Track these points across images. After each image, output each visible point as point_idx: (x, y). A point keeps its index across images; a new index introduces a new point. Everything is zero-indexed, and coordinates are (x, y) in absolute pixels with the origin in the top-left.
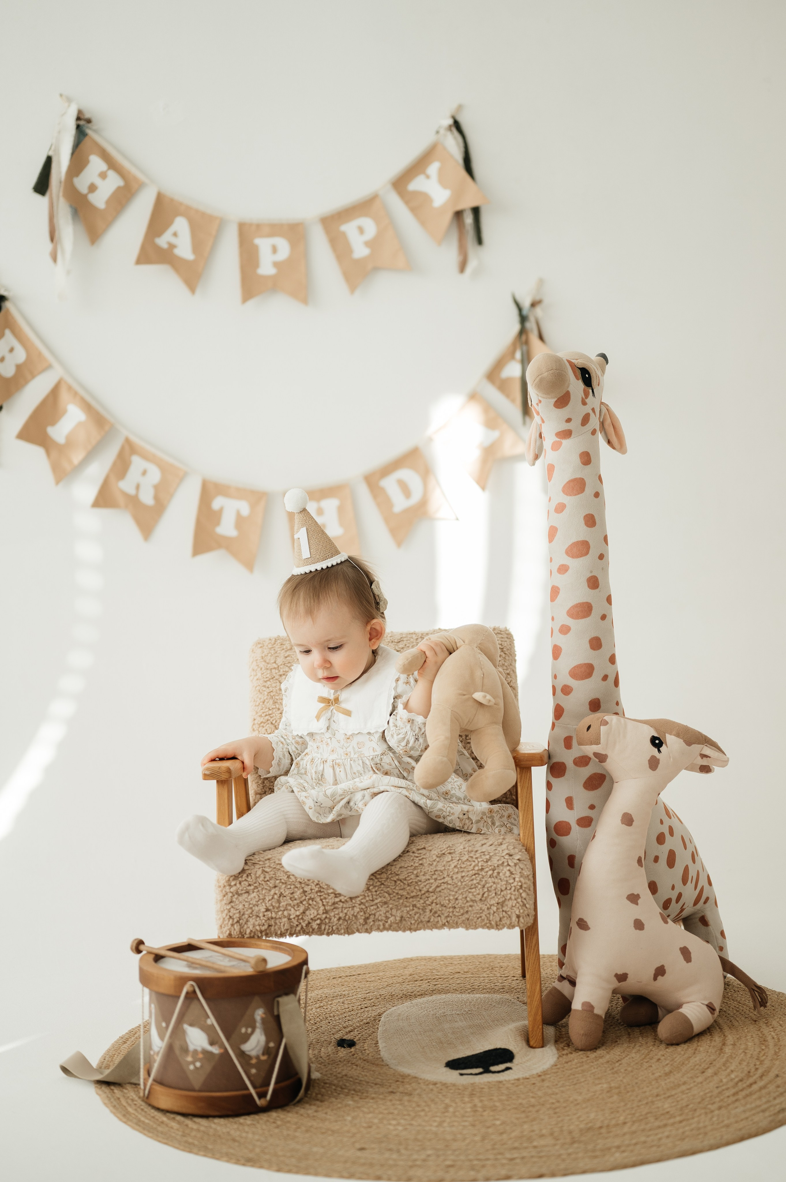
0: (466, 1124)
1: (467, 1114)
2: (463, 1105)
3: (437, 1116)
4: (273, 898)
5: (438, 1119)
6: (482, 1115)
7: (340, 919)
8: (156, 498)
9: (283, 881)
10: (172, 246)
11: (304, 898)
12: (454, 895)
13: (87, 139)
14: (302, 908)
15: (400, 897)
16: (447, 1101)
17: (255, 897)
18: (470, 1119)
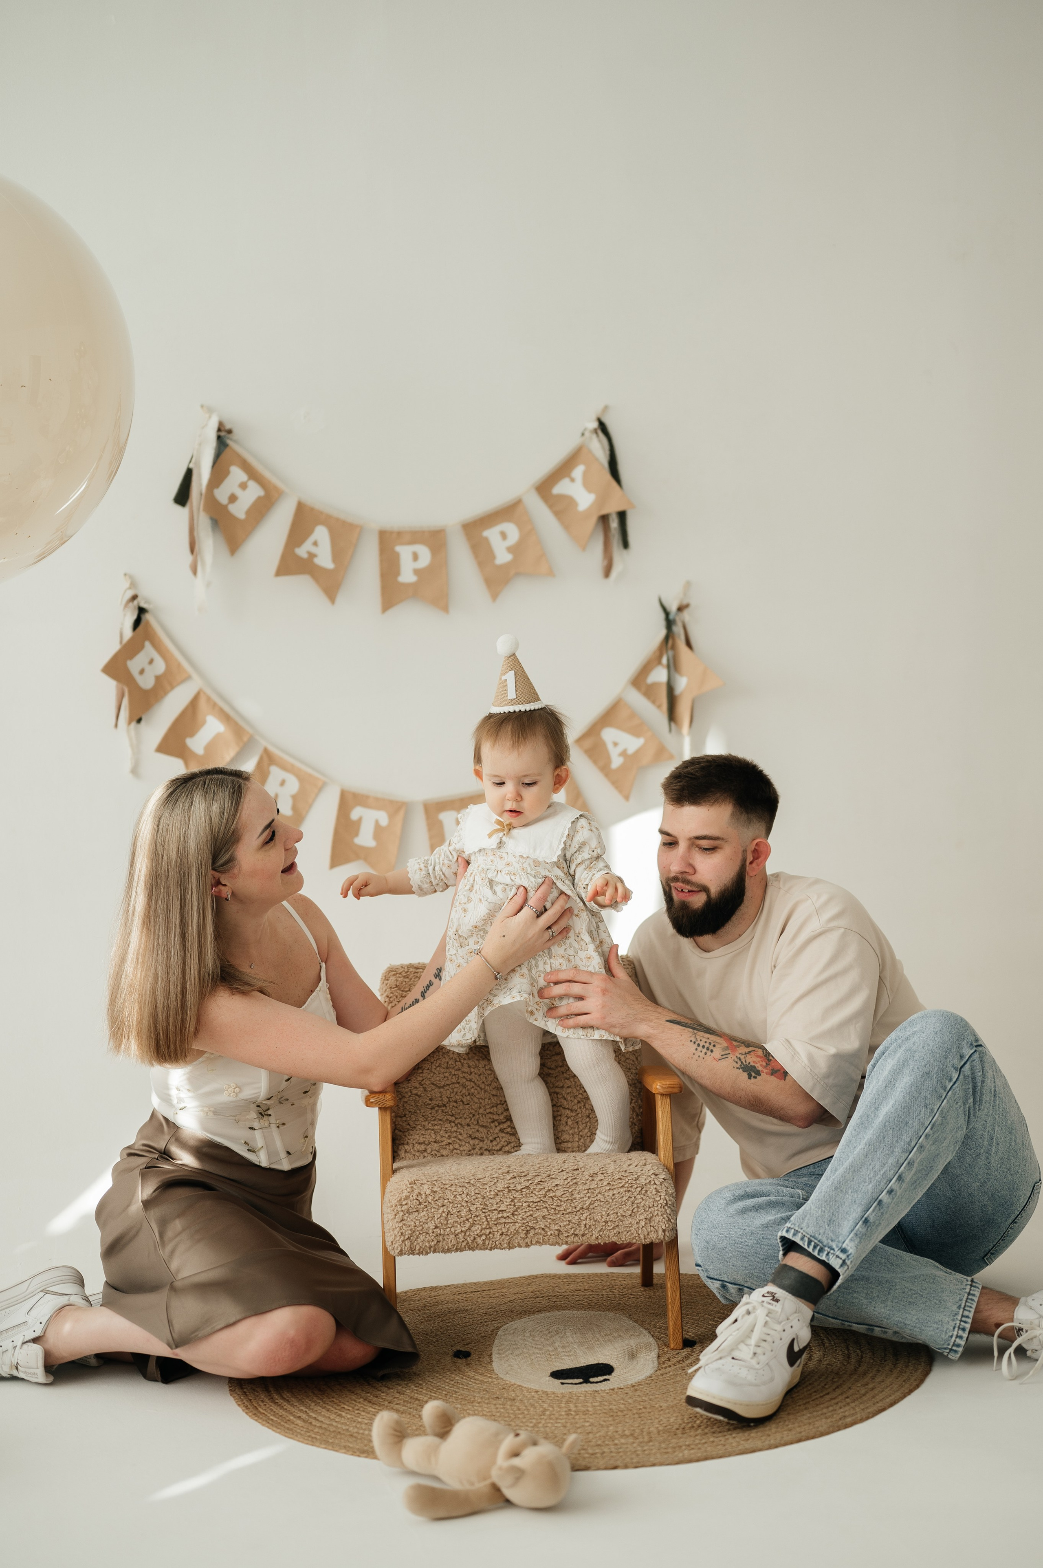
0: (559, 1425)
1: (561, 1417)
2: (559, 1409)
3: (534, 1419)
4: (441, 1216)
5: (534, 1421)
6: (574, 1418)
7: (501, 1235)
8: (294, 808)
9: (450, 1200)
10: (312, 556)
11: (470, 1216)
12: (606, 1211)
13: (227, 450)
14: (468, 1225)
15: (557, 1212)
16: (545, 1406)
17: (424, 1216)
18: (563, 1421)
